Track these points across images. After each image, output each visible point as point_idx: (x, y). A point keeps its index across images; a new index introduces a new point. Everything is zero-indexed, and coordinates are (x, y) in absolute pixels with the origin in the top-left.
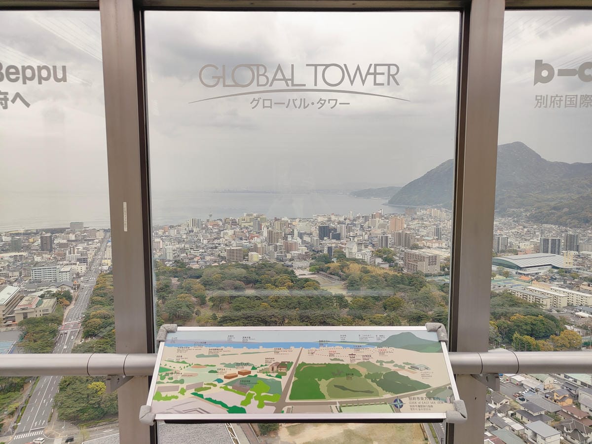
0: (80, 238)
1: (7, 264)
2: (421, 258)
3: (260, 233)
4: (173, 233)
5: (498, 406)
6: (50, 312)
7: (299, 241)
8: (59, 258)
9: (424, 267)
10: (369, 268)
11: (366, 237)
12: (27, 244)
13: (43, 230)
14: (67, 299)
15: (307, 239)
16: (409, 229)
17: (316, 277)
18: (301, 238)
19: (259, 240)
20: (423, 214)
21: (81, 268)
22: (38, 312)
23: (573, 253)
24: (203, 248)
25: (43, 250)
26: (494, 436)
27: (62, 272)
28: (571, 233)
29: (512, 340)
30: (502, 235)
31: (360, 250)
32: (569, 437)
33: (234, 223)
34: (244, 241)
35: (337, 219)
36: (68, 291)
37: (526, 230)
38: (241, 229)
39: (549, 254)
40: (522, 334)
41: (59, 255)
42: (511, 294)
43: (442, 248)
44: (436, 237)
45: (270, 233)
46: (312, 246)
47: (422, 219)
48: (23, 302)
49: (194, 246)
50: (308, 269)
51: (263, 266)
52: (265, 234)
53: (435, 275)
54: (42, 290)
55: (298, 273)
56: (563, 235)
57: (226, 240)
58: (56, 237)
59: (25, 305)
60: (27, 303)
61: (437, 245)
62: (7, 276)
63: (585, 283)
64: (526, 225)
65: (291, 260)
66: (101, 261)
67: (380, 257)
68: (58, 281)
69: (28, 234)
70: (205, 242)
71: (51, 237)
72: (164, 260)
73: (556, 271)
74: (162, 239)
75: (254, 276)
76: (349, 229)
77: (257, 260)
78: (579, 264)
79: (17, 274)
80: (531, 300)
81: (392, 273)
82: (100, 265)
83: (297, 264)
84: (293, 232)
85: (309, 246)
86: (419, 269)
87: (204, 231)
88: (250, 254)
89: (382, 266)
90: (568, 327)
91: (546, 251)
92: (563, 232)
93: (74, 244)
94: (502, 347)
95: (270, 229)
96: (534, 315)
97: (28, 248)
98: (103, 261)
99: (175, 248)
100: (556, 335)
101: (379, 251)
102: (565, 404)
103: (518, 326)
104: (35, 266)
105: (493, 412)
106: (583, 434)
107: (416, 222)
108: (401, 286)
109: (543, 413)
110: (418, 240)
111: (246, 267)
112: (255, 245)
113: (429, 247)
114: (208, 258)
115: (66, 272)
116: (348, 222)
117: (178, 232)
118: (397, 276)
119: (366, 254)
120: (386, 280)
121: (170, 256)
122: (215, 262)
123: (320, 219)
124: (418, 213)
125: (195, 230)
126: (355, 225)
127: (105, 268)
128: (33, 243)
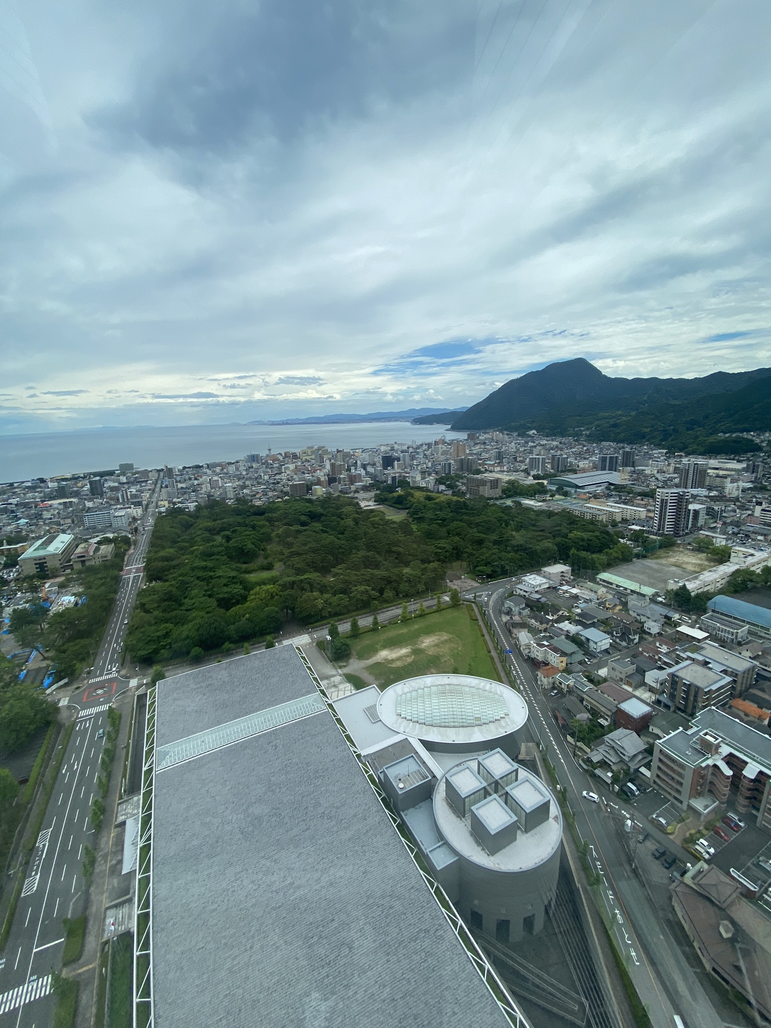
0: (132, 479)
1: (57, 511)
2: (483, 482)
3: (322, 467)
4: (232, 469)
5: (555, 617)
6: (109, 558)
7: (363, 472)
8: (112, 502)
9: (486, 491)
10: (433, 495)
11: (430, 465)
12: (75, 489)
13: (91, 474)
14: (125, 544)
15: (370, 469)
16: (471, 454)
17: (381, 507)
18: (365, 469)
19: (322, 474)
20: (486, 439)
21: (137, 512)
22: (97, 558)
23: (629, 469)
24: (264, 484)
25: (93, 494)
26: (551, 645)
27: (117, 517)
28: (627, 450)
29: (568, 557)
30: (562, 455)
31: (423, 478)
32: (618, 640)
33: (295, 456)
34: (306, 475)
35: (400, 447)
36: (126, 536)
37: (585, 448)
38: (303, 463)
39: (607, 472)
40: (578, 550)
41: (111, 499)
42: (569, 512)
43: (503, 471)
44: (498, 461)
45: (333, 465)
46: (376, 476)
47: (485, 443)
48: (79, 550)
49: (255, 483)
50: (373, 499)
51: (327, 501)
52: (328, 467)
53: (496, 499)
54: (97, 536)
55: (363, 504)
56: (621, 452)
57: (288, 475)
58: (106, 480)
59: (81, 553)
60: (83, 550)
61: (499, 469)
62: (59, 524)
63: (639, 498)
64: (586, 444)
65: (356, 491)
66: (157, 503)
67: (443, 484)
68: (113, 526)
69: (75, 478)
70: (266, 477)
71: (100, 480)
72: (224, 499)
73: (612, 487)
74: (220, 477)
75: (319, 510)
76: (413, 458)
77: (321, 494)
78: (635, 480)
79: (69, 521)
80: (588, 517)
81: (455, 498)
82: (157, 506)
83: (361, 495)
84: (356, 463)
85: (373, 476)
86: (480, 493)
87: (264, 466)
88: (314, 487)
89: (445, 493)
90: (622, 540)
91: (603, 469)
92: (620, 449)
93: (126, 486)
94: (559, 563)
95: (332, 461)
96: (590, 531)
97: (76, 494)
99: (235, 485)
100: (610, 549)
101: (442, 478)
102: (616, 611)
103: (575, 543)
104: (87, 512)
105: (551, 623)
106: (630, 636)
107: (478, 447)
108: (464, 511)
109: (596, 621)
110: (480, 465)
111: (310, 501)
112: (319, 479)
113: (491, 472)
114: (271, 494)
115: (121, 516)
116: (411, 450)
117: (237, 469)
118: (459, 502)
119: (430, 481)
120: (449, 507)
121: (231, 494)
122: (278, 498)
123: (383, 449)
124: (480, 438)
125: (254, 465)
126: (418, 453)
127: (163, 510)
128: (82, 487)
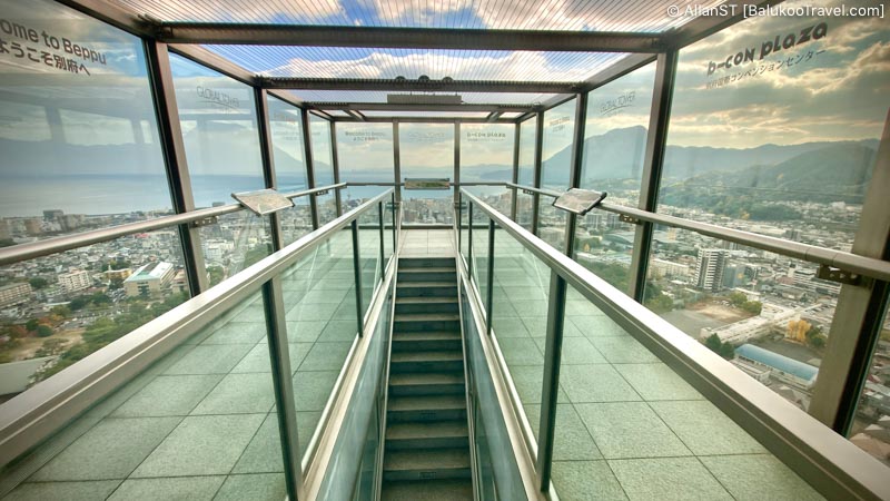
1: (155, 242)
27: (211, 249)
48: (178, 277)
62: (157, 253)
63: (683, 256)
73: (660, 245)
78: (682, 240)
90: (664, 293)
98: (250, 239)
115: (215, 249)
127: (252, 245)
